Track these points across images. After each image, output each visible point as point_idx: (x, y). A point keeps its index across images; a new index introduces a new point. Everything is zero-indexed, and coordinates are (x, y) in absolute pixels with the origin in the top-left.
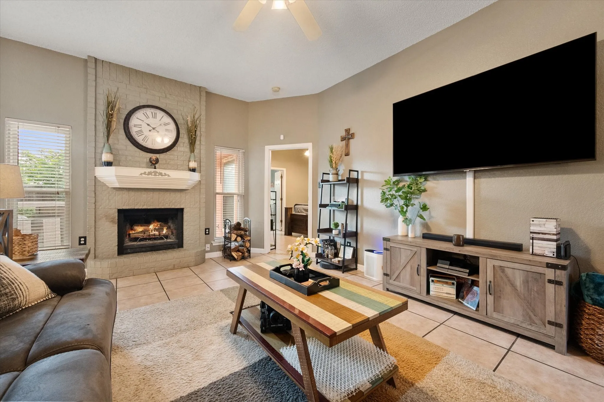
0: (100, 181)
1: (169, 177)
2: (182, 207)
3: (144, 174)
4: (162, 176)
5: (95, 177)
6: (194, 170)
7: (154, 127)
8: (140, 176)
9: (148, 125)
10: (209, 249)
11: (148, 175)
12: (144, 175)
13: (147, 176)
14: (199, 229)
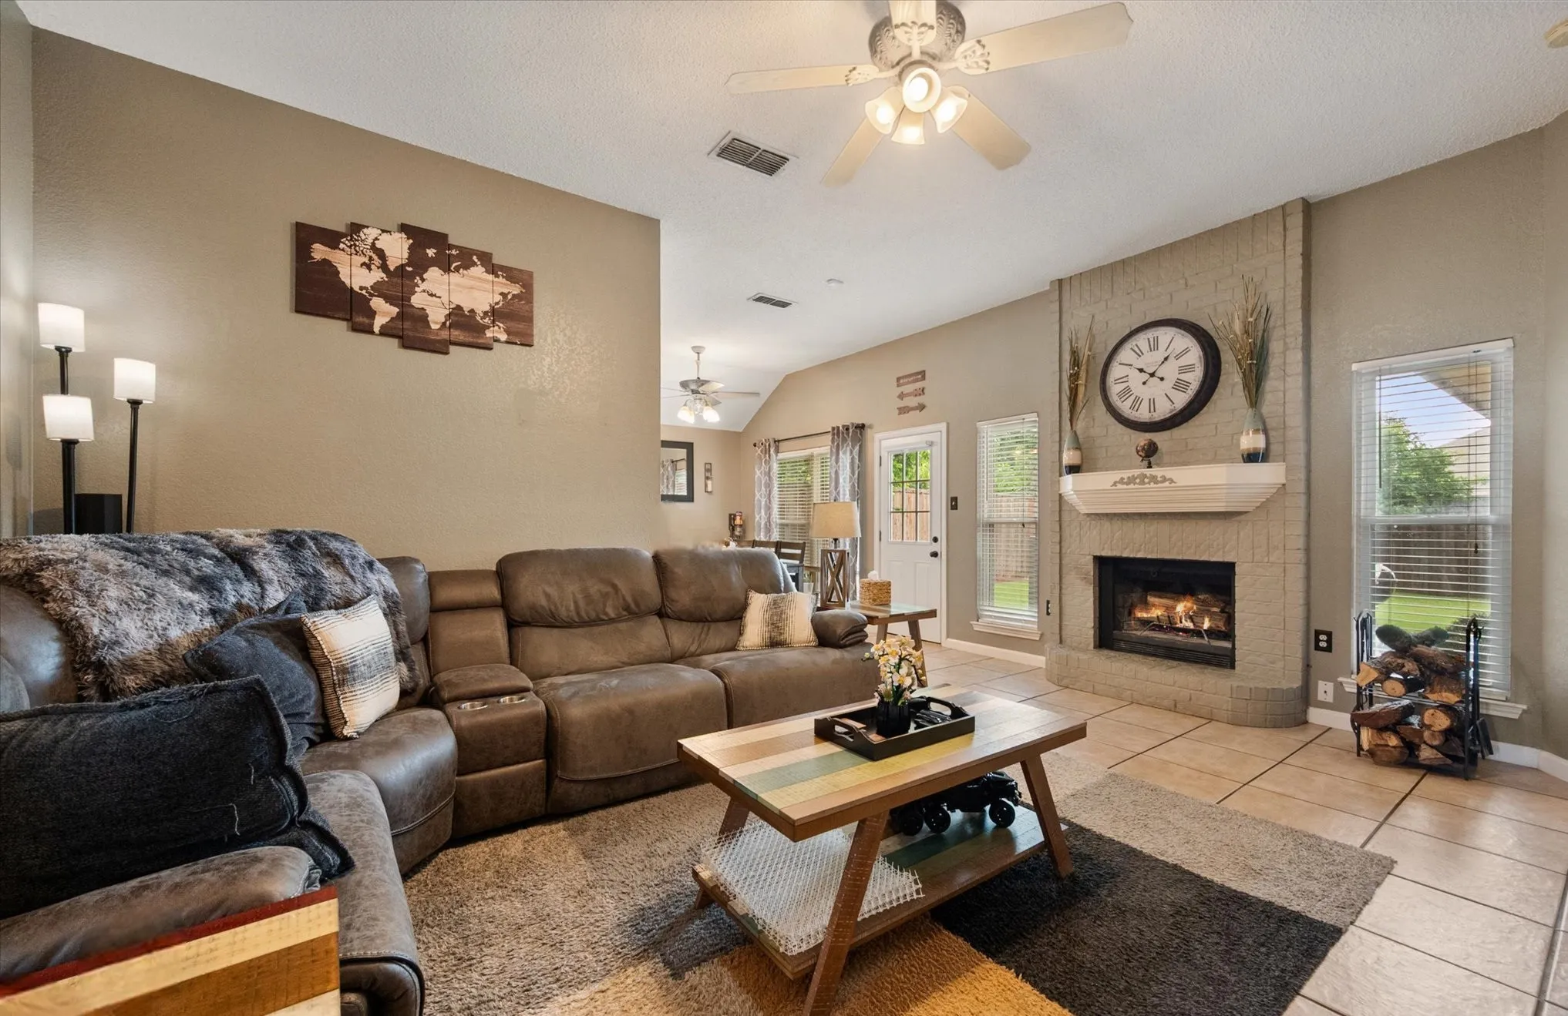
0: (1065, 501)
1: (1173, 485)
2: (1228, 559)
3: (1119, 482)
4: (1156, 483)
5: (1060, 495)
6: (1252, 457)
7: (1151, 372)
8: (1114, 487)
9: (1141, 370)
10: (1330, 699)
11: (1128, 484)
12: (1119, 486)
13: (1125, 486)
14: (1282, 627)
